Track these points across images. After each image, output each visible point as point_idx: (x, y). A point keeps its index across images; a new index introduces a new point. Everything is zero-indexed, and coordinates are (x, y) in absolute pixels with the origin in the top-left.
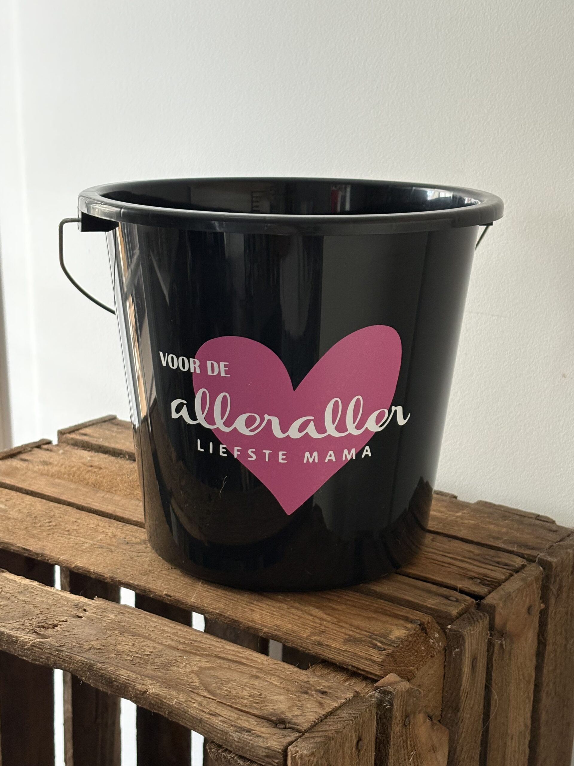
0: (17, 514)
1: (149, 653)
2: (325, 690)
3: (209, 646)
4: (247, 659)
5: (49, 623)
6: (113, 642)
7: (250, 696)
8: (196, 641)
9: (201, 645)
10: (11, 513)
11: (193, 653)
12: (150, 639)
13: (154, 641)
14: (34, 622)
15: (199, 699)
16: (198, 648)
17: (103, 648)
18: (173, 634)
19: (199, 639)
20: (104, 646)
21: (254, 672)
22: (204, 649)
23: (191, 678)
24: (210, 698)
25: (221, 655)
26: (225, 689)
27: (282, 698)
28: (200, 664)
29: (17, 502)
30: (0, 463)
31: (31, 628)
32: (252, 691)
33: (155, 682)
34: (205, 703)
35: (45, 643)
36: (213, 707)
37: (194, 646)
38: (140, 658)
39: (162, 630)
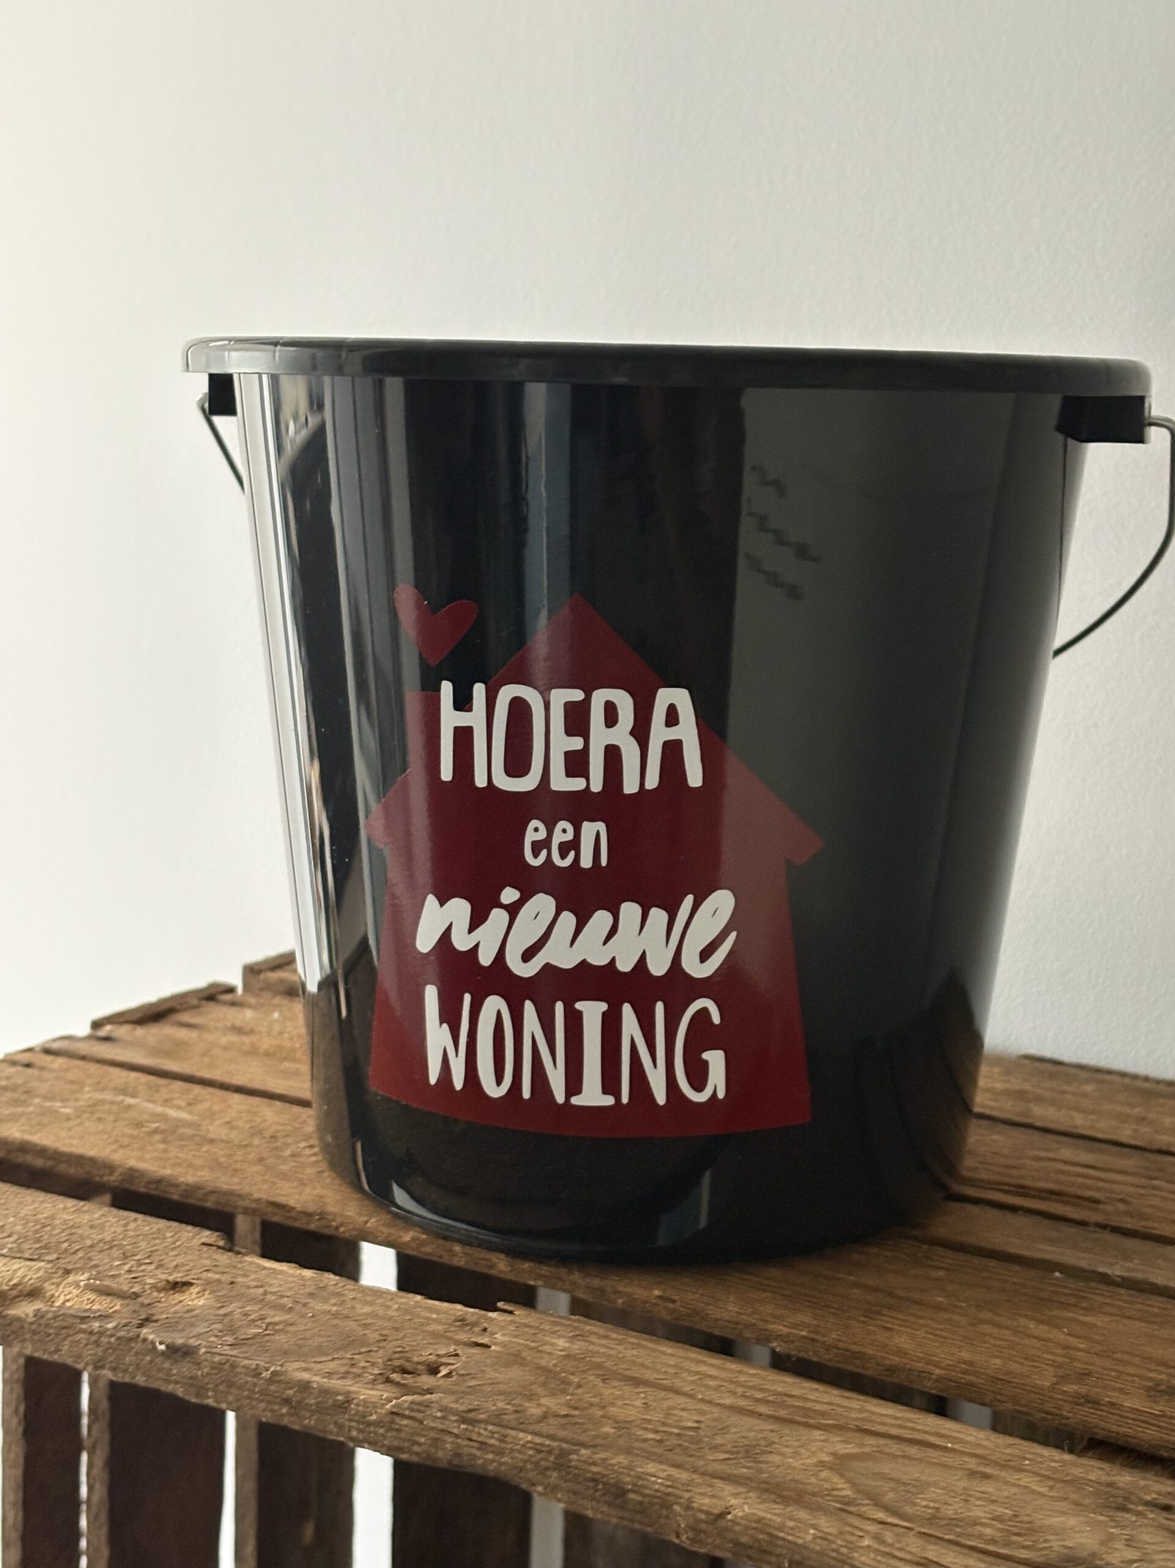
0: (226, 1131)
1: (694, 1425)
3: (830, 1407)
4: (938, 1435)
5: (416, 1359)
6: (596, 1400)
7: (993, 1520)
8: (791, 1396)
9: (809, 1405)
10: (211, 1128)
11: (799, 1423)
12: (678, 1392)
13: (691, 1396)
14: (379, 1358)
15: (872, 1528)
16: (805, 1412)
17: (577, 1413)
18: (731, 1381)
20: (576, 1408)
21: (972, 1464)
22: (823, 1414)
23: (826, 1480)
24: (896, 1525)
25: (867, 1428)
26: (924, 1503)
27: (1072, 1521)
28: (830, 1448)
29: (216, 1108)
30: (140, 1031)
31: (378, 1372)
32: (993, 1507)
33: (741, 1489)
34: (889, 1536)
35: (428, 1405)
36: (915, 1546)
37: (794, 1406)
38: (678, 1435)
39: (698, 1373)
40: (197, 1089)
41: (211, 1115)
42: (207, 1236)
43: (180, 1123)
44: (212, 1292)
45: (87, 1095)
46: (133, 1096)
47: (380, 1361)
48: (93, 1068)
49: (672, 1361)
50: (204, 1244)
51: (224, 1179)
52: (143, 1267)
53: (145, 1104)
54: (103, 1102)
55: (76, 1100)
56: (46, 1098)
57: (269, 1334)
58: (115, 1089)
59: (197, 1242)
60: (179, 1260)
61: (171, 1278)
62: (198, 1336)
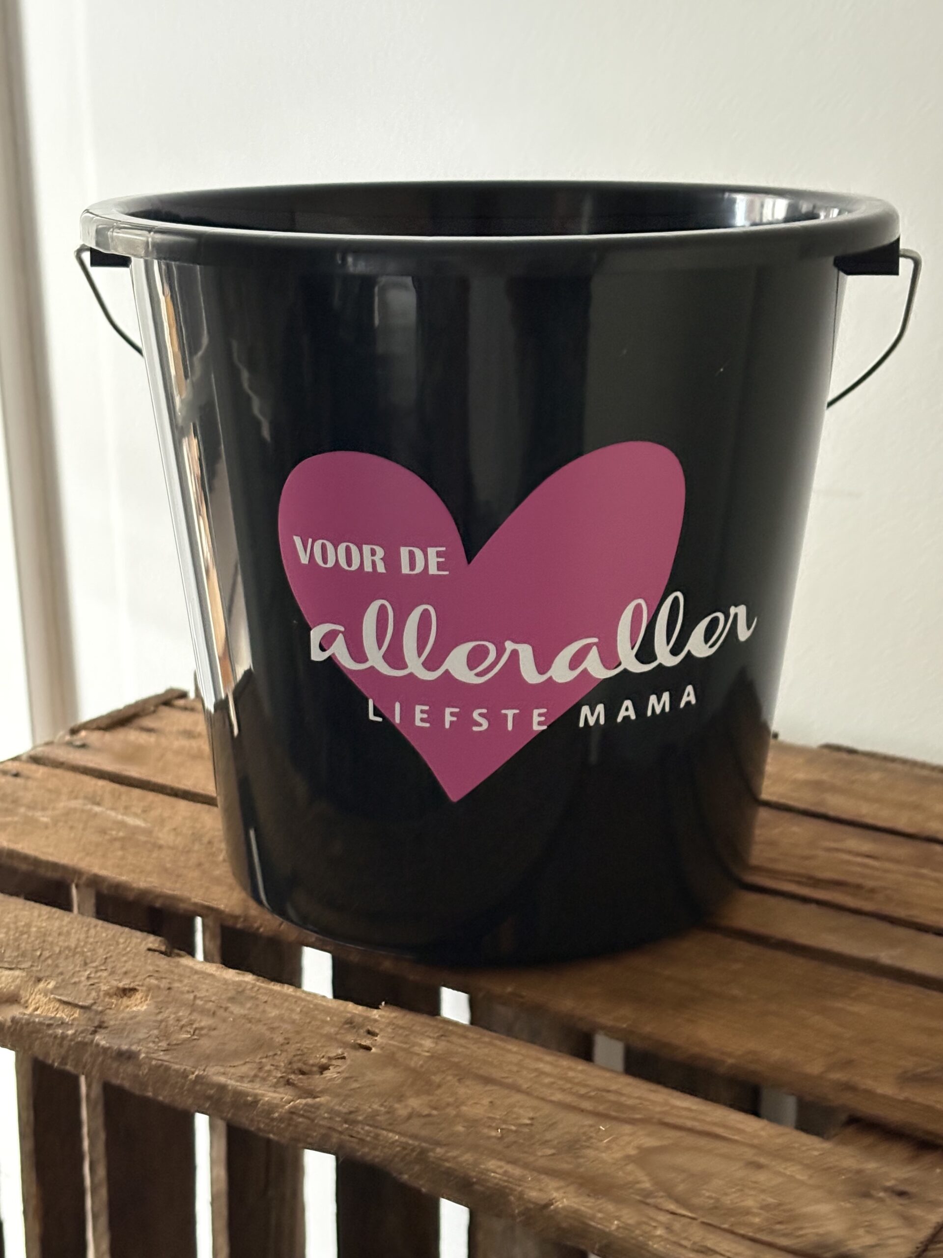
0: (172, 838)
1: (528, 1122)
2: (902, 1188)
3: (638, 1101)
4: (725, 1126)
5: (311, 1062)
6: (451, 1100)
7: (762, 1208)
8: (609, 1091)
9: (623, 1099)
10: (160, 835)
11: (614, 1118)
12: (518, 1089)
13: (527, 1093)
14: (282, 1060)
15: (663, 1218)
16: (620, 1106)
17: (435, 1112)
18: (561, 1078)
19: (614, 1087)
20: (435, 1109)
21: (750, 1154)
22: (633, 1108)
23: (631, 1174)
24: (684, 1216)
25: (669, 1120)
26: (707, 1194)
27: (824, 1208)
28: (636, 1143)
29: (166, 815)
30: (108, 737)
31: (279, 1075)
32: (762, 1196)
33: (562, 1183)
34: (677, 1226)
35: (317, 1107)
36: (698, 1234)
37: (609, 1101)
38: (516, 1132)
39: (536, 1070)
40: (151, 796)
41: (162, 821)
42: (153, 941)
43: (136, 830)
44: (152, 997)
45: (63, 804)
46: (98, 804)
47: (282, 1064)
48: (70, 776)
49: (515, 1058)
50: (149, 950)
51: (169, 884)
52: (99, 974)
53: (109, 812)
54: (75, 810)
55: (54, 809)
56: (30, 807)
57: (195, 1039)
58: (86, 798)
59: (143, 947)
60: (128, 966)
61: (121, 985)
62: (139, 1041)
